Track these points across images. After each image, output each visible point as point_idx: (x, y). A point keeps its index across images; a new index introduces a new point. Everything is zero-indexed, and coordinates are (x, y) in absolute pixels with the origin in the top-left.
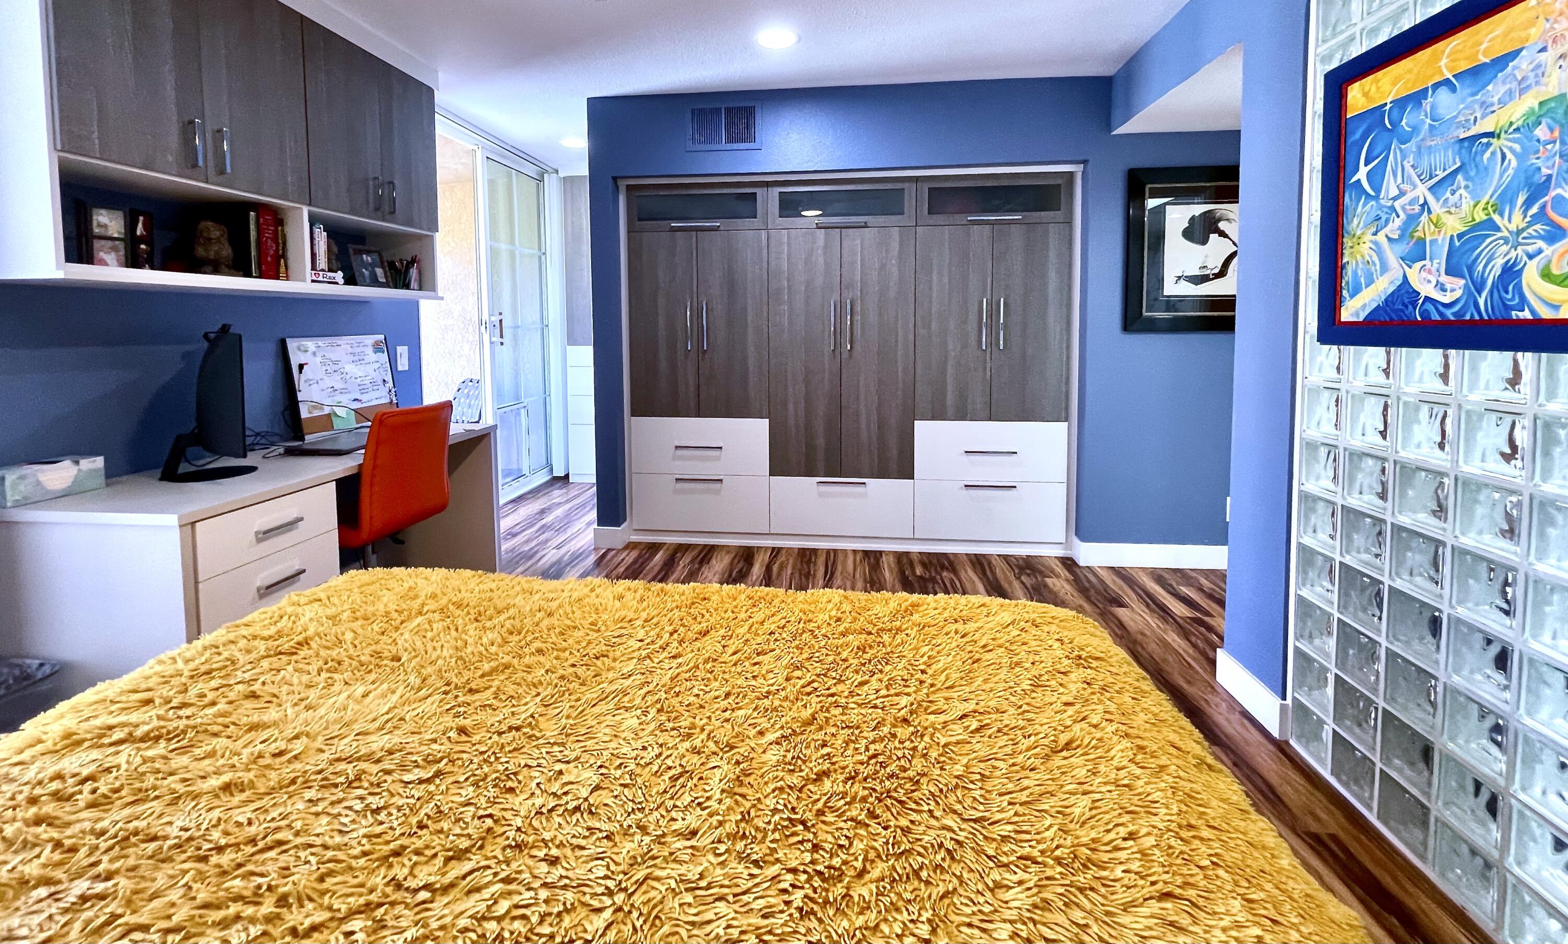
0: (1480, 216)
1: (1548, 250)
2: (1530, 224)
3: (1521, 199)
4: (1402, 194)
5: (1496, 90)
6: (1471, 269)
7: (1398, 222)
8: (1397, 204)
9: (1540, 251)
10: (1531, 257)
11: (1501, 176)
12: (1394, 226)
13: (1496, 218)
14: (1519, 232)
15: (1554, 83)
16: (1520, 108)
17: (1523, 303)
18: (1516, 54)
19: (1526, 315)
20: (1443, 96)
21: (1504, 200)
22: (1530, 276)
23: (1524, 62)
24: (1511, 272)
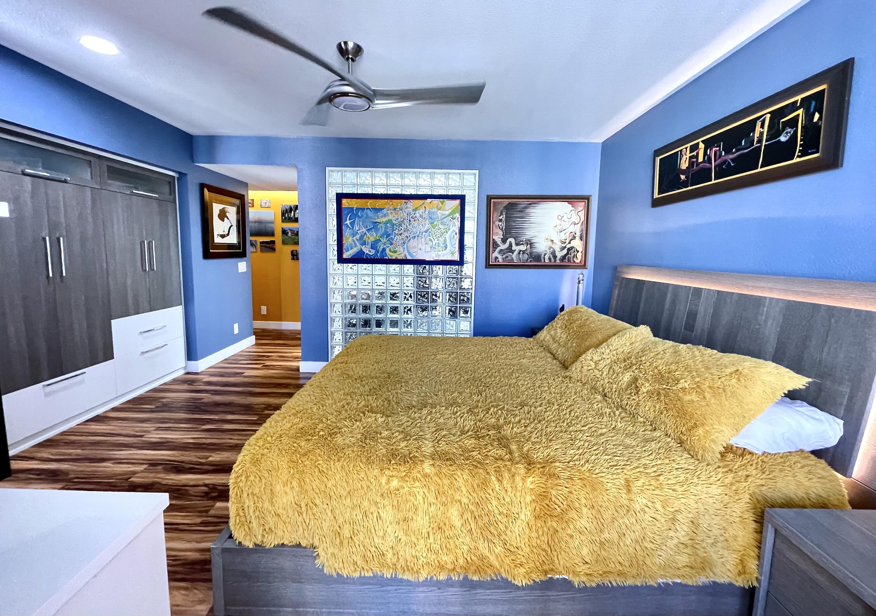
0: (378, 238)
1: (390, 247)
2: (387, 241)
3: (385, 236)
4: (359, 230)
5: (380, 214)
6: (376, 248)
7: (359, 236)
8: (358, 232)
10: (388, 247)
11: (381, 231)
12: (358, 236)
13: (381, 239)
14: (385, 242)
15: (390, 217)
16: (385, 219)
17: (386, 256)
18: (383, 209)
19: (387, 258)
20: (368, 211)
21: (382, 236)
22: (387, 251)
23: (385, 211)
24: (384, 250)
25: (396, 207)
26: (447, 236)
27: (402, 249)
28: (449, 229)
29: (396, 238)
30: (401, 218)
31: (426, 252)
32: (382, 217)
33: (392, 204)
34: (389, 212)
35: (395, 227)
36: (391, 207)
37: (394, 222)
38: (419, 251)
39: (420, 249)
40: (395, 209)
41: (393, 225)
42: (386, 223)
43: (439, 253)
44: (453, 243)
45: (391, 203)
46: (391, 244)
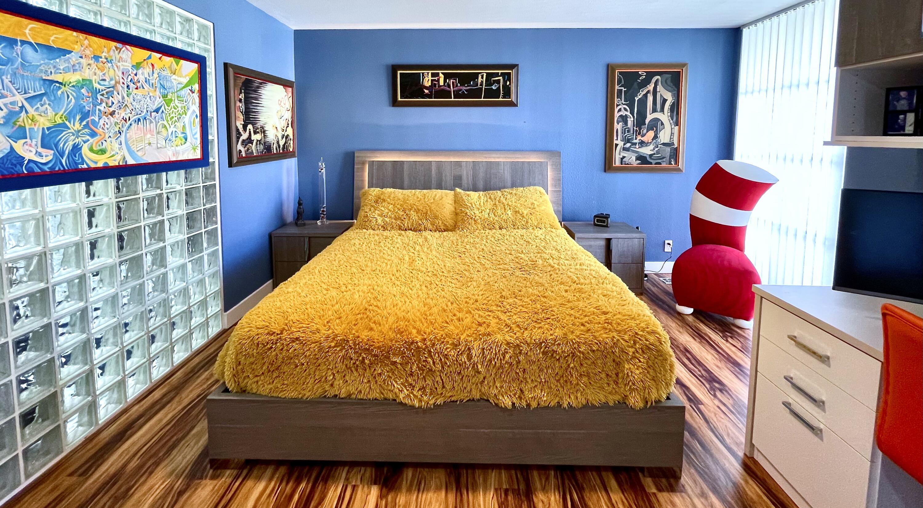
0: (59, 121)
1: (91, 140)
2: (83, 129)
3: (78, 117)
5: (61, 63)
6: (56, 145)
9: (88, 140)
10: (85, 142)
11: (68, 105)
13: (67, 123)
14: (79, 131)
15: (87, 74)
16: (74, 78)
17: (83, 162)
18: (70, 52)
19: (85, 166)
20: (29, 51)
21: (70, 116)
22: (85, 150)
23: (73, 58)
24: (76, 148)
25: (98, 54)
26: (186, 119)
27: (117, 146)
28: (188, 109)
29: (102, 122)
30: (111, 80)
31: (158, 148)
32: (67, 70)
33: (90, 45)
34: (84, 61)
35: (99, 97)
36: (88, 52)
37: (96, 85)
38: (148, 147)
39: (150, 144)
40: (96, 58)
41: (95, 92)
42: (78, 86)
43: (178, 148)
44: (194, 132)
45: (86, 42)
46: (93, 134)
